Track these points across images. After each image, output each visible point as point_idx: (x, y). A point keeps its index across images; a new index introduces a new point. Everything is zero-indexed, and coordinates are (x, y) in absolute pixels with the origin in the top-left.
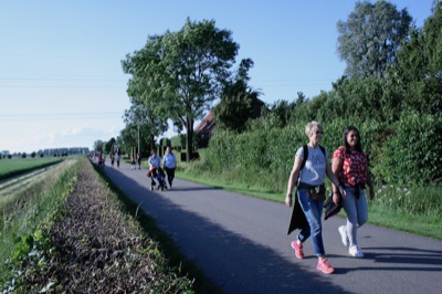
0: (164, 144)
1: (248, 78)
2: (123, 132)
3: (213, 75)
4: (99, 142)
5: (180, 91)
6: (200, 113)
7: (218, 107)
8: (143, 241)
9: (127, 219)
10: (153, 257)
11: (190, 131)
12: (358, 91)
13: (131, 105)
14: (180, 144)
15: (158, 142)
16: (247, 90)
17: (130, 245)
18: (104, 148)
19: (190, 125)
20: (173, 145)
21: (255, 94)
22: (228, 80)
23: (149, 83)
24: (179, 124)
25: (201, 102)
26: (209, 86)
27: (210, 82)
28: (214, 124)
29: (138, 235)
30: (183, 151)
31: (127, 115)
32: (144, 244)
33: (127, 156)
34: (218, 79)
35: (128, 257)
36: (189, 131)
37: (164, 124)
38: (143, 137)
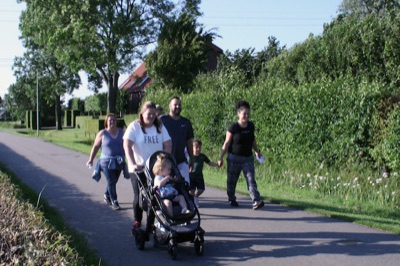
0: (75, 107)
1: (199, 14)
2: (13, 88)
3: (148, 7)
5: (99, 31)
6: (128, 62)
7: (154, 55)
8: (49, 235)
9: (26, 208)
10: (63, 254)
11: (114, 89)
12: (351, 40)
13: (25, 50)
14: (97, 109)
15: (66, 104)
16: (197, 30)
17: (33, 241)
19: (112, 80)
20: (87, 108)
21: (208, 38)
22: (169, 15)
23: (52, 18)
24: (95, 79)
25: (129, 47)
26: (141, 23)
27: (143, 17)
28: (149, 80)
29: (42, 228)
30: (101, 117)
31: (19, 64)
32: (51, 238)
33: (19, 123)
34: (155, 14)
35: (31, 254)
36: (111, 88)
37: (74, 78)
38: (44, 95)
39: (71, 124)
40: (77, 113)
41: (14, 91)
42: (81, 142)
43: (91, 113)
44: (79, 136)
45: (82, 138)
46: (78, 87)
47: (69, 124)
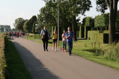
0: (87, 24)
4: (20, 19)
18: (25, 26)
20: (96, 26)
30: (106, 32)
37: (87, 3)
38: (65, 15)
39: (84, 37)
40: (89, 29)
41: (44, 13)
42: (88, 50)
43: (99, 29)
44: (88, 45)
45: (90, 47)
46: (88, 10)
47: (83, 36)
